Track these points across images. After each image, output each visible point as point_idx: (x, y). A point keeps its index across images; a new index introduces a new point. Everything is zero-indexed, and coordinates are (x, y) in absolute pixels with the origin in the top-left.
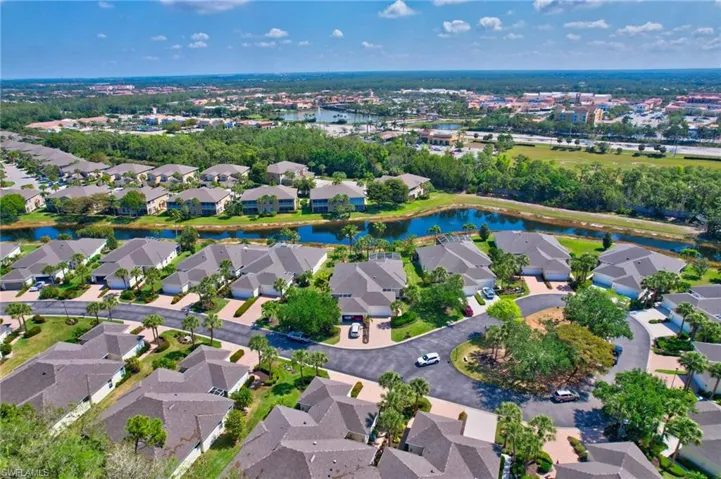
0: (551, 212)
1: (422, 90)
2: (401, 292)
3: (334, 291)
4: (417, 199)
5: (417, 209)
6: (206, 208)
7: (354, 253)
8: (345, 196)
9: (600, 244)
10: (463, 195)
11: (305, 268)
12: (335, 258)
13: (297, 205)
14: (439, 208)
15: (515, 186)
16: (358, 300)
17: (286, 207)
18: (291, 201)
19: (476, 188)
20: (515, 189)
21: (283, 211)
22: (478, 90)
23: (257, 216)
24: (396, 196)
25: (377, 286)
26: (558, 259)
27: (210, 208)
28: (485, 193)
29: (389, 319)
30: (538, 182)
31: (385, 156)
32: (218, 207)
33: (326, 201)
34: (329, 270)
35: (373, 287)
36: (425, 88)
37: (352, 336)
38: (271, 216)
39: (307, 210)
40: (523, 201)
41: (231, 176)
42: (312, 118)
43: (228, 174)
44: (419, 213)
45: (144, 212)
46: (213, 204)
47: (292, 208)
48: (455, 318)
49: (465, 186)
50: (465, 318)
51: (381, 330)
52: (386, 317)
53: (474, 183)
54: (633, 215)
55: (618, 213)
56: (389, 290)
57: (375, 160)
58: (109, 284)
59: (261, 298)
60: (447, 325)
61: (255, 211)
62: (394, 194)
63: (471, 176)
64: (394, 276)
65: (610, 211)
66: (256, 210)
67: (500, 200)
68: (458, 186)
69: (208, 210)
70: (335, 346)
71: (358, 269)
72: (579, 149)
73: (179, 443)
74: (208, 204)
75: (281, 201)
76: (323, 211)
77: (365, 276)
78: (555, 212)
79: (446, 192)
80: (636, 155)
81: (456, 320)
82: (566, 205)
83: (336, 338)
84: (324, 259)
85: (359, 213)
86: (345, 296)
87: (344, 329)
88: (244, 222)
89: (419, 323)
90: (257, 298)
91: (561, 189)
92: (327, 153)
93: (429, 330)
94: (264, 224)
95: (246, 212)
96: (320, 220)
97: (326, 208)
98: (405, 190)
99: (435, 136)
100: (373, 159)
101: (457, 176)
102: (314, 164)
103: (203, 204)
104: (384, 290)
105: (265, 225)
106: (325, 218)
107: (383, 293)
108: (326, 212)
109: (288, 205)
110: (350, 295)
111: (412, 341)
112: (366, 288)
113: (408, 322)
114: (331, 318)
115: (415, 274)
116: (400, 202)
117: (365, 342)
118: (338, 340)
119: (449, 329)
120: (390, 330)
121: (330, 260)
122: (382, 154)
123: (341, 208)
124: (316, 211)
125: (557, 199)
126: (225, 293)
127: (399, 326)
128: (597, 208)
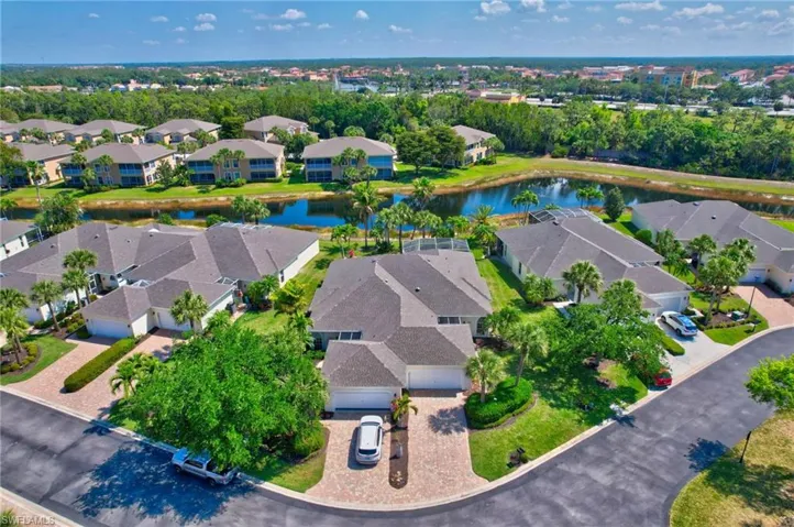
0: (700, 181)
2: (481, 326)
3: (317, 324)
4: (476, 164)
5: (480, 177)
6: (129, 174)
7: (371, 242)
8: (361, 152)
10: (547, 159)
11: (263, 270)
12: (334, 251)
13: (279, 170)
14: (513, 175)
15: (634, 143)
16: (378, 349)
17: (261, 171)
18: (271, 161)
19: (566, 149)
20: (633, 147)
21: (257, 178)
23: (213, 186)
24: (447, 157)
25: (426, 311)
27: (135, 174)
28: (582, 156)
29: (459, 401)
30: (672, 134)
31: (424, 108)
32: (147, 172)
33: (328, 160)
34: (320, 274)
35: (416, 314)
37: (359, 459)
38: (236, 186)
41: (191, 134)
43: (185, 131)
44: (483, 181)
45: (24, 181)
46: (139, 167)
47: (273, 174)
48: (630, 395)
49: (548, 146)
50: (652, 395)
51: (440, 436)
52: (450, 392)
53: (562, 143)
56: (454, 320)
57: (409, 114)
59: (153, 337)
60: (612, 415)
61: (210, 178)
62: (443, 151)
63: (558, 132)
64: (461, 286)
66: (212, 177)
67: (608, 164)
68: (540, 146)
69: (131, 176)
70: (306, 497)
71: (381, 272)
74: (129, 166)
75: (253, 162)
76: (324, 179)
77: (396, 287)
78: (705, 181)
79: (519, 156)
81: (632, 400)
82: (719, 171)
83: (312, 465)
84: (313, 251)
85: (383, 182)
86: (346, 336)
87: (338, 432)
88: (191, 195)
89: (540, 410)
90: (144, 338)
91: (714, 144)
92: (337, 106)
93: (569, 435)
94: (220, 197)
95: (194, 180)
96: (318, 192)
97: (330, 174)
98: (459, 146)
99: (489, 98)
100: (405, 111)
102: (317, 121)
103: (122, 166)
104: (442, 321)
105: (222, 199)
106: (325, 190)
107: (440, 328)
108: (329, 180)
109: (265, 169)
110: (357, 336)
111: (532, 475)
112: (398, 317)
113: (511, 410)
114: (291, 414)
115: (502, 284)
116: (451, 168)
117: (395, 484)
118: (319, 475)
119: (626, 429)
120: (466, 434)
121: (324, 255)
122: (420, 105)
123: (354, 172)
124: (312, 178)
125: (706, 161)
126: (72, 327)
127: (491, 421)
128: (775, 175)
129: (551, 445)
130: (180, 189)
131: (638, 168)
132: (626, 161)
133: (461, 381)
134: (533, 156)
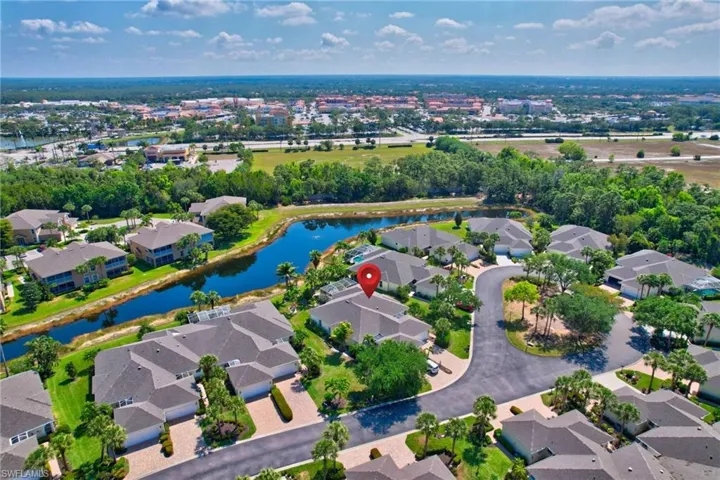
1: (46, 102)
8: (196, 235)
9: (452, 222)
15: (333, 190)
17: (109, 270)
19: (289, 198)
21: (113, 275)
28: (300, 202)
33: (170, 247)
36: (48, 100)
39: (141, 265)
40: (343, 202)
47: (124, 268)
48: (467, 317)
55: (419, 197)
60: (471, 326)
61: (71, 286)
65: (412, 197)
67: (323, 205)
72: (309, 149)
76: (169, 261)
80: (355, 149)
82: (380, 199)
89: (454, 334)
94: (105, 298)
95: (57, 291)
96: (176, 272)
97: (171, 256)
99: (166, 153)
106: (179, 268)
109: (118, 266)
124: (159, 263)
125: (372, 195)
128: (403, 196)
130: (50, 303)
134: (270, 206)
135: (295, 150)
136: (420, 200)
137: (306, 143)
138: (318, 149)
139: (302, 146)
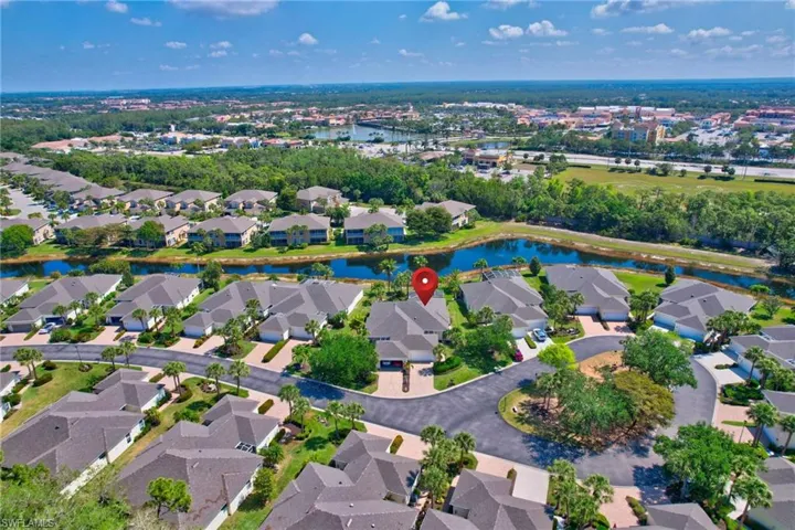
0: (609, 243)
1: (466, 104)
2: (444, 335)
3: (371, 334)
4: (461, 228)
5: (461, 240)
6: (230, 239)
7: (392, 291)
8: (383, 226)
9: (662, 279)
10: (512, 223)
11: (340, 309)
12: (372, 296)
13: (329, 236)
14: (485, 238)
15: (570, 214)
16: (398, 344)
17: (318, 238)
18: (324, 231)
19: (526, 216)
20: (569, 217)
21: (314, 242)
22: (528, 104)
23: (286, 249)
24: (438, 226)
25: (419, 328)
26: (616, 297)
27: (235, 239)
28: (536, 221)
29: (431, 365)
30: (594, 209)
31: (426, 180)
32: (243, 238)
33: (361, 231)
34: (366, 309)
35: (414, 329)
36: (469, 102)
38: (302, 248)
39: (340, 241)
41: (258, 202)
42: (346, 136)
43: (254, 200)
44: (463, 244)
45: (163, 244)
46: (238, 235)
47: (325, 240)
48: (504, 364)
49: (513, 213)
50: (514, 364)
51: (422, 377)
52: (428, 362)
53: (523, 211)
54: (698, 246)
55: (682, 243)
56: (431, 332)
57: (415, 185)
58: (126, 326)
59: (291, 341)
60: (494, 371)
61: (284, 242)
62: (436, 224)
63: (520, 203)
64: (436, 316)
65: (672, 242)
68: (505, 213)
69: (233, 242)
70: (373, 395)
71: (398, 310)
72: (640, 170)
73: (204, 504)
74: (232, 235)
75: (313, 232)
76: (358, 242)
77: (405, 317)
78: (613, 243)
79: (494, 220)
80: (702, 177)
81: (504, 366)
82: (623, 235)
83: (373, 386)
84: (360, 296)
85: (397, 245)
86: (383, 339)
88: (272, 254)
89: (465, 369)
90: (287, 341)
91: (619, 218)
92: (362, 177)
93: (475, 377)
94: (294, 256)
95: (274, 244)
96: (356, 253)
97: (362, 239)
98: (448, 219)
99: (481, 157)
100: (413, 183)
101: (505, 203)
102: (348, 190)
103: (227, 235)
104: (426, 332)
105: (295, 258)
106: (360, 251)
107: (424, 335)
108: (362, 243)
109: (320, 236)
110: (388, 339)
111: (456, 389)
112: (406, 331)
113: (452, 368)
114: (368, 364)
115: (459, 314)
116: (443, 232)
117: (404, 391)
118: (376, 388)
119: (497, 376)
120: (432, 376)
121: (366, 298)
122: (423, 178)
123: (378, 239)
124: (351, 242)
125: (615, 229)
126: (252, 335)
127: (443, 372)
128: (659, 239)
129: (466, 380)
130: (265, 250)
131: (571, 232)
132: (564, 226)
133: (432, 357)
134: (503, 220)
135: (622, 170)
136: (680, 248)
137: (637, 163)
138: (652, 172)
139: (632, 165)
